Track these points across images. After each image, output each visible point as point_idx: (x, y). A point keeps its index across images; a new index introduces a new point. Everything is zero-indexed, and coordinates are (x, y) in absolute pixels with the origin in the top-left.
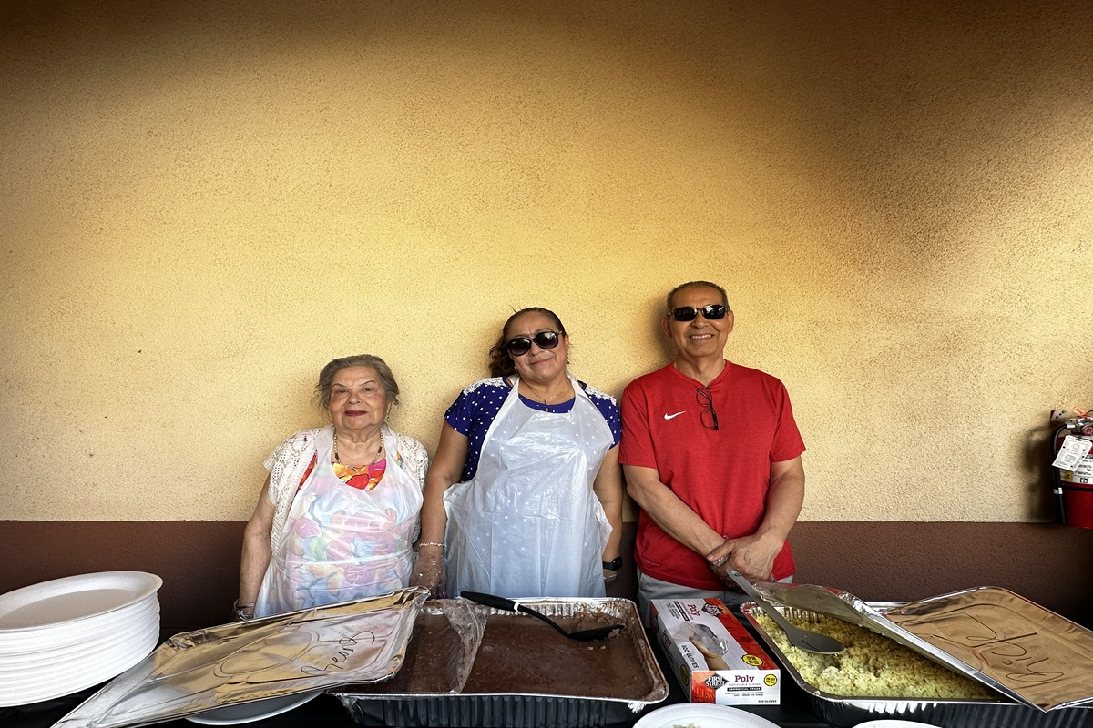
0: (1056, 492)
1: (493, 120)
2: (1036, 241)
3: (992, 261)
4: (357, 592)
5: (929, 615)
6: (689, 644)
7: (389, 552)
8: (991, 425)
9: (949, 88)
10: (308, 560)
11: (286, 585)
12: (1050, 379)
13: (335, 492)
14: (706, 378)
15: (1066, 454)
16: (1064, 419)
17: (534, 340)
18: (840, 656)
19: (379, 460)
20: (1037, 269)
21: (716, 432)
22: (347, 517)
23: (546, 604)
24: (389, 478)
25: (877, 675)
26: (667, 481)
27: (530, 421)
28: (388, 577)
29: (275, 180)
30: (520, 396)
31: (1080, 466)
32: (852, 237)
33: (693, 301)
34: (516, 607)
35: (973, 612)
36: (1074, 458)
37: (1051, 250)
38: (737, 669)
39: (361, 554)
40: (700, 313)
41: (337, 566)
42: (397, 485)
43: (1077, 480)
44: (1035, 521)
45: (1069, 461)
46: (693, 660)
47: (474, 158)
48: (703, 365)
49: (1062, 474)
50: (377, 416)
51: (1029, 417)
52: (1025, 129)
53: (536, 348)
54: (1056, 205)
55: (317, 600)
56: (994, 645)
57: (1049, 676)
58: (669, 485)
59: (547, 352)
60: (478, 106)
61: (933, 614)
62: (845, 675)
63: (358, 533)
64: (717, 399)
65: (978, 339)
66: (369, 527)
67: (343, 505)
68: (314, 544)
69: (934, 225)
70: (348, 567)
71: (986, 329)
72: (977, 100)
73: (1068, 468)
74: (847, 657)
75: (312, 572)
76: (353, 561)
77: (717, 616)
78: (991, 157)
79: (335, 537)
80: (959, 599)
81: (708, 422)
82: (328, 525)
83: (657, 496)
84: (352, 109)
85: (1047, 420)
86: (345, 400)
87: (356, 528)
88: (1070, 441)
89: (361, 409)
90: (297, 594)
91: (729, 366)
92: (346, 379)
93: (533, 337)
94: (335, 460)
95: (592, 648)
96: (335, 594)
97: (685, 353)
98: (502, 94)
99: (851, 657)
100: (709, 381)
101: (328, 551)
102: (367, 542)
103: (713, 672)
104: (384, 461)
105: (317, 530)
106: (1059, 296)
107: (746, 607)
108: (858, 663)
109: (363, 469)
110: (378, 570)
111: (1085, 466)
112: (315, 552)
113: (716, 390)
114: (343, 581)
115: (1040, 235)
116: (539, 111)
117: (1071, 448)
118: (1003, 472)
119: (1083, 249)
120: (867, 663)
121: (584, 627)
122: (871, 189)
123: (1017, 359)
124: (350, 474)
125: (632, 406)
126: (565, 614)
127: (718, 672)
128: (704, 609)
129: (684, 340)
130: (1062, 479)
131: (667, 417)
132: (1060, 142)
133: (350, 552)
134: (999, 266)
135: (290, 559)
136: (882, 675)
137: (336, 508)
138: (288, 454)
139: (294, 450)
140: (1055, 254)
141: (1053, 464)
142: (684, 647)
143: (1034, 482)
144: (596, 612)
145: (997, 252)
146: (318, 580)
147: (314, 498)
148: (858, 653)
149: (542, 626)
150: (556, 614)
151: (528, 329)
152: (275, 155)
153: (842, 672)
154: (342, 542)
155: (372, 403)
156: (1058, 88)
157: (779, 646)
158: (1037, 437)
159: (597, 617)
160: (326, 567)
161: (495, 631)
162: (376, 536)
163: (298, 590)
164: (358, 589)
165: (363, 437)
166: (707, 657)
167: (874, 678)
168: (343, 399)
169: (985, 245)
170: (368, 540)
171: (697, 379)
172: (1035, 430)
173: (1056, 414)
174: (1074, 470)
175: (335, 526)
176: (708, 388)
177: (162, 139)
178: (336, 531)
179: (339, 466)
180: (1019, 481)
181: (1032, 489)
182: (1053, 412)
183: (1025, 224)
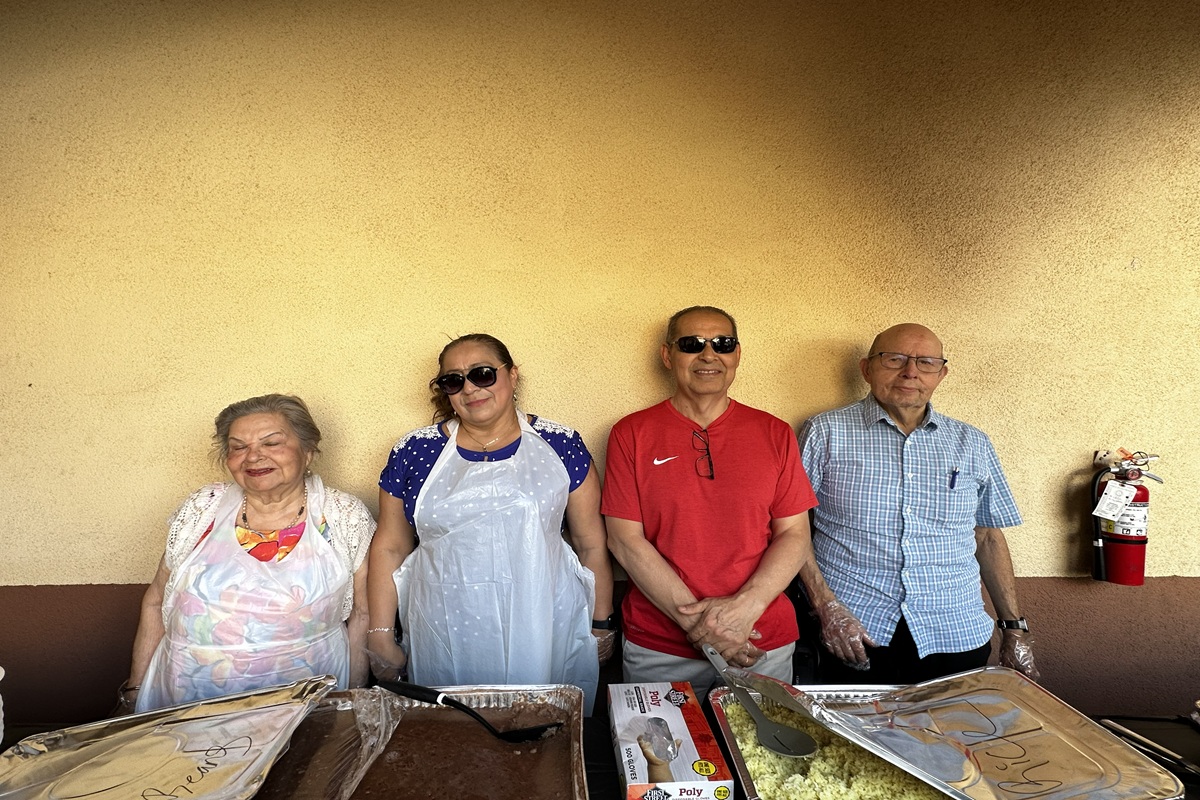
0: (1095, 543)
1: (453, 109)
2: (1084, 257)
3: (1033, 279)
4: (249, 683)
5: (926, 701)
6: (635, 747)
7: (294, 637)
8: (1028, 467)
9: (988, 76)
10: (192, 642)
11: (169, 670)
12: (1095, 415)
13: (231, 564)
14: (705, 419)
15: (1108, 501)
16: (1109, 461)
17: (468, 377)
18: (811, 760)
19: (297, 524)
20: (1084, 289)
21: (712, 482)
22: (241, 593)
23: (479, 693)
24: (306, 548)
25: (849, 785)
26: (652, 537)
27: (467, 474)
28: (293, 665)
29: (189, 178)
30: (458, 447)
31: (1123, 515)
32: (874, 251)
33: (702, 329)
34: (439, 699)
35: (975, 700)
36: (1117, 506)
37: (1100, 268)
38: (682, 781)
39: (256, 639)
40: (709, 344)
41: (224, 652)
42: (313, 556)
43: (1119, 531)
44: (1074, 575)
45: (1110, 509)
46: (633, 770)
47: (430, 155)
48: (704, 405)
49: (1103, 524)
50: (288, 473)
51: (1070, 459)
52: (1075, 125)
53: (469, 386)
54: (1107, 216)
55: (200, 691)
56: (991, 743)
57: (1046, 786)
58: (653, 542)
59: (483, 390)
60: (435, 91)
61: (931, 700)
62: (810, 786)
63: (254, 614)
64: (716, 445)
65: (1014, 370)
66: (267, 607)
67: (237, 579)
68: (198, 624)
69: (968, 238)
70: (237, 655)
71: (1025, 358)
72: (1021, 91)
73: (1110, 517)
74: (820, 759)
75: (195, 655)
76: (246, 647)
77: (681, 706)
78: (1035, 158)
79: (223, 616)
80: (963, 682)
81: (704, 471)
82: (217, 602)
83: (637, 555)
84: (281, 93)
85: (1089, 462)
86: (243, 457)
87: (251, 608)
88: (1113, 487)
89: (266, 466)
90: (178, 681)
91: (733, 405)
92: (243, 432)
93: (467, 373)
94: (241, 521)
95: (519, 753)
96: (221, 684)
97: (688, 390)
98: (463, 77)
99: (825, 759)
100: (709, 422)
101: (213, 634)
102: (265, 625)
103: (652, 785)
104: (304, 524)
105: (202, 608)
106: (1107, 320)
107: (717, 695)
108: (833, 767)
109: (272, 535)
110: (279, 659)
111: (1128, 515)
112: (200, 633)
113: (716, 433)
114: (231, 670)
115: (1088, 250)
116: (507, 98)
117: (1114, 495)
118: (1039, 520)
119: (1136, 266)
120: (841, 767)
121: (520, 723)
122: (897, 195)
123: (1058, 393)
124: (254, 541)
125: (619, 449)
126: (503, 705)
127: (659, 785)
128: (667, 698)
129: (687, 375)
130: (1103, 529)
131: (656, 462)
132: (1114, 141)
133: (241, 636)
134: (1042, 285)
135: (174, 639)
136: (854, 785)
137: (229, 582)
138: (189, 512)
139: (195, 507)
140: (1104, 272)
141: (1094, 513)
142: (628, 750)
143: (1074, 531)
144: (539, 702)
145: (1039, 270)
146: (202, 667)
147: (204, 568)
148: (835, 754)
149: (469, 723)
150: (492, 706)
151: (463, 363)
152: (188, 149)
153: (808, 781)
154: (233, 624)
155: (279, 458)
156: (1113, 77)
157: (740, 746)
158: (1078, 481)
159: (540, 708)
160: (211, 652)
161: (409, 730)
162: (278, 618)
163: (179, 676)
164: (250, 679)
165: (276, 498)
166: (651, 763)
167: (843, 789)
168: (242, 456)
169: (1025, 261)
170: (267, 622)
171: (697, 421)
172: (1078, 473)
173: (1100, 455)
174: (1116, 520)
175: (224, 604)
176: (705, 431)
177: (48, 127)
178: (225, 610)
179: (242, 530)
180: (1057, 531)
181: (1071, 539)
182: (1096, 453)
183: (1072, 237)
